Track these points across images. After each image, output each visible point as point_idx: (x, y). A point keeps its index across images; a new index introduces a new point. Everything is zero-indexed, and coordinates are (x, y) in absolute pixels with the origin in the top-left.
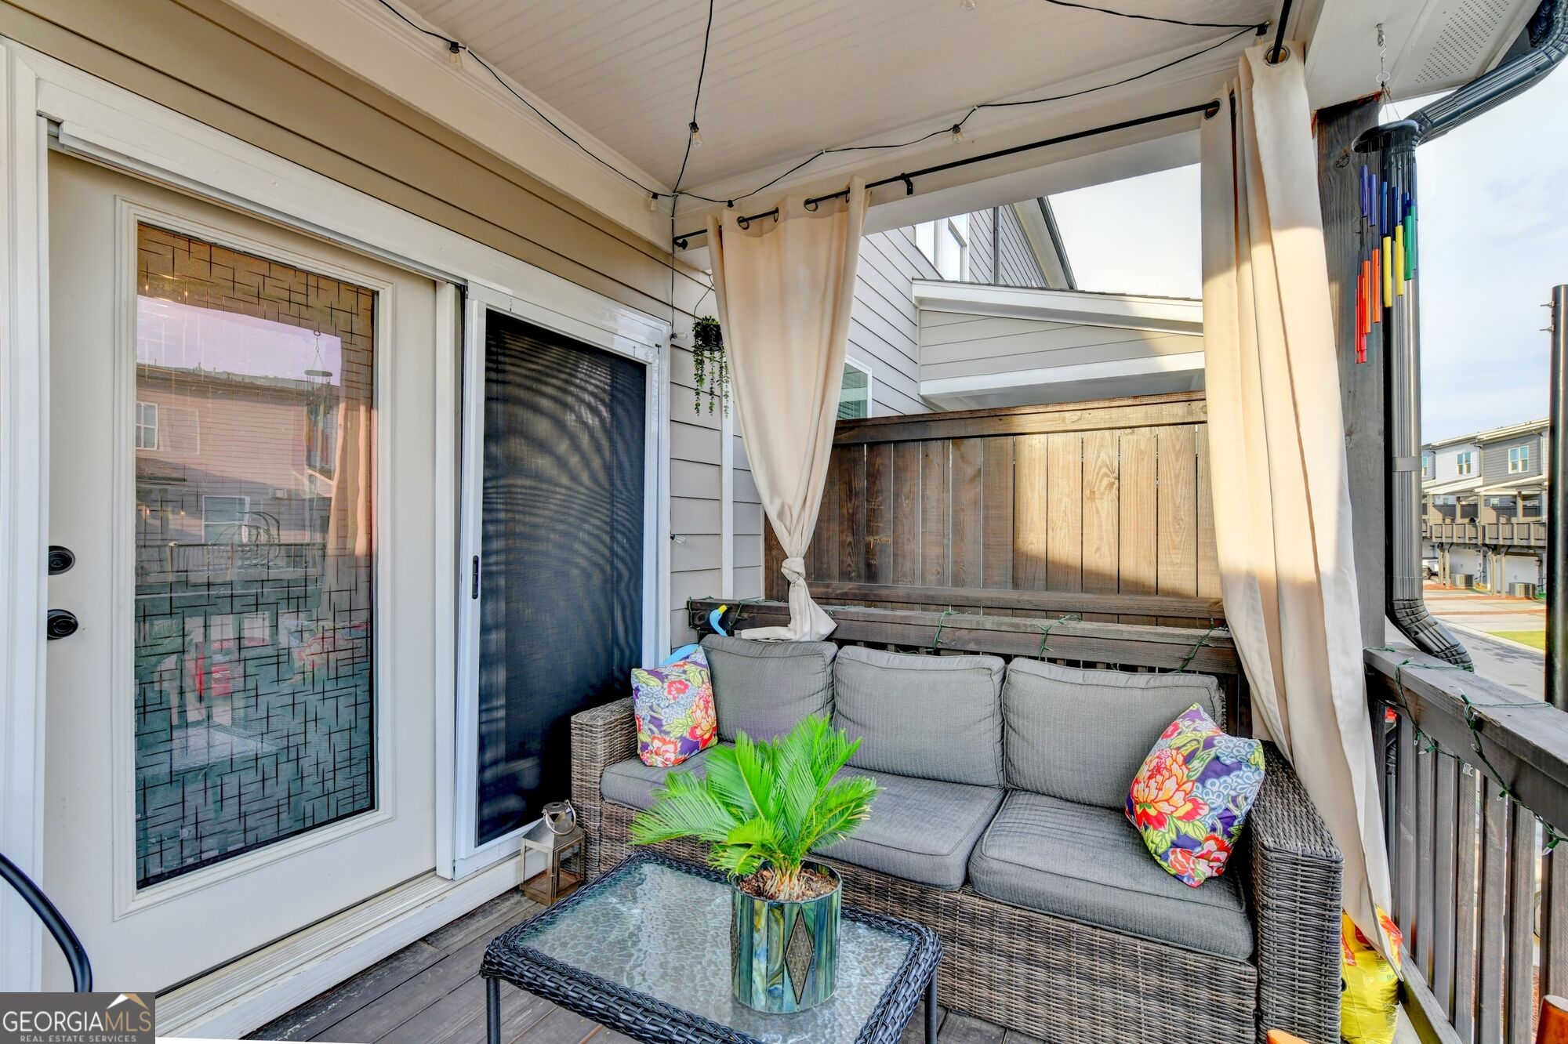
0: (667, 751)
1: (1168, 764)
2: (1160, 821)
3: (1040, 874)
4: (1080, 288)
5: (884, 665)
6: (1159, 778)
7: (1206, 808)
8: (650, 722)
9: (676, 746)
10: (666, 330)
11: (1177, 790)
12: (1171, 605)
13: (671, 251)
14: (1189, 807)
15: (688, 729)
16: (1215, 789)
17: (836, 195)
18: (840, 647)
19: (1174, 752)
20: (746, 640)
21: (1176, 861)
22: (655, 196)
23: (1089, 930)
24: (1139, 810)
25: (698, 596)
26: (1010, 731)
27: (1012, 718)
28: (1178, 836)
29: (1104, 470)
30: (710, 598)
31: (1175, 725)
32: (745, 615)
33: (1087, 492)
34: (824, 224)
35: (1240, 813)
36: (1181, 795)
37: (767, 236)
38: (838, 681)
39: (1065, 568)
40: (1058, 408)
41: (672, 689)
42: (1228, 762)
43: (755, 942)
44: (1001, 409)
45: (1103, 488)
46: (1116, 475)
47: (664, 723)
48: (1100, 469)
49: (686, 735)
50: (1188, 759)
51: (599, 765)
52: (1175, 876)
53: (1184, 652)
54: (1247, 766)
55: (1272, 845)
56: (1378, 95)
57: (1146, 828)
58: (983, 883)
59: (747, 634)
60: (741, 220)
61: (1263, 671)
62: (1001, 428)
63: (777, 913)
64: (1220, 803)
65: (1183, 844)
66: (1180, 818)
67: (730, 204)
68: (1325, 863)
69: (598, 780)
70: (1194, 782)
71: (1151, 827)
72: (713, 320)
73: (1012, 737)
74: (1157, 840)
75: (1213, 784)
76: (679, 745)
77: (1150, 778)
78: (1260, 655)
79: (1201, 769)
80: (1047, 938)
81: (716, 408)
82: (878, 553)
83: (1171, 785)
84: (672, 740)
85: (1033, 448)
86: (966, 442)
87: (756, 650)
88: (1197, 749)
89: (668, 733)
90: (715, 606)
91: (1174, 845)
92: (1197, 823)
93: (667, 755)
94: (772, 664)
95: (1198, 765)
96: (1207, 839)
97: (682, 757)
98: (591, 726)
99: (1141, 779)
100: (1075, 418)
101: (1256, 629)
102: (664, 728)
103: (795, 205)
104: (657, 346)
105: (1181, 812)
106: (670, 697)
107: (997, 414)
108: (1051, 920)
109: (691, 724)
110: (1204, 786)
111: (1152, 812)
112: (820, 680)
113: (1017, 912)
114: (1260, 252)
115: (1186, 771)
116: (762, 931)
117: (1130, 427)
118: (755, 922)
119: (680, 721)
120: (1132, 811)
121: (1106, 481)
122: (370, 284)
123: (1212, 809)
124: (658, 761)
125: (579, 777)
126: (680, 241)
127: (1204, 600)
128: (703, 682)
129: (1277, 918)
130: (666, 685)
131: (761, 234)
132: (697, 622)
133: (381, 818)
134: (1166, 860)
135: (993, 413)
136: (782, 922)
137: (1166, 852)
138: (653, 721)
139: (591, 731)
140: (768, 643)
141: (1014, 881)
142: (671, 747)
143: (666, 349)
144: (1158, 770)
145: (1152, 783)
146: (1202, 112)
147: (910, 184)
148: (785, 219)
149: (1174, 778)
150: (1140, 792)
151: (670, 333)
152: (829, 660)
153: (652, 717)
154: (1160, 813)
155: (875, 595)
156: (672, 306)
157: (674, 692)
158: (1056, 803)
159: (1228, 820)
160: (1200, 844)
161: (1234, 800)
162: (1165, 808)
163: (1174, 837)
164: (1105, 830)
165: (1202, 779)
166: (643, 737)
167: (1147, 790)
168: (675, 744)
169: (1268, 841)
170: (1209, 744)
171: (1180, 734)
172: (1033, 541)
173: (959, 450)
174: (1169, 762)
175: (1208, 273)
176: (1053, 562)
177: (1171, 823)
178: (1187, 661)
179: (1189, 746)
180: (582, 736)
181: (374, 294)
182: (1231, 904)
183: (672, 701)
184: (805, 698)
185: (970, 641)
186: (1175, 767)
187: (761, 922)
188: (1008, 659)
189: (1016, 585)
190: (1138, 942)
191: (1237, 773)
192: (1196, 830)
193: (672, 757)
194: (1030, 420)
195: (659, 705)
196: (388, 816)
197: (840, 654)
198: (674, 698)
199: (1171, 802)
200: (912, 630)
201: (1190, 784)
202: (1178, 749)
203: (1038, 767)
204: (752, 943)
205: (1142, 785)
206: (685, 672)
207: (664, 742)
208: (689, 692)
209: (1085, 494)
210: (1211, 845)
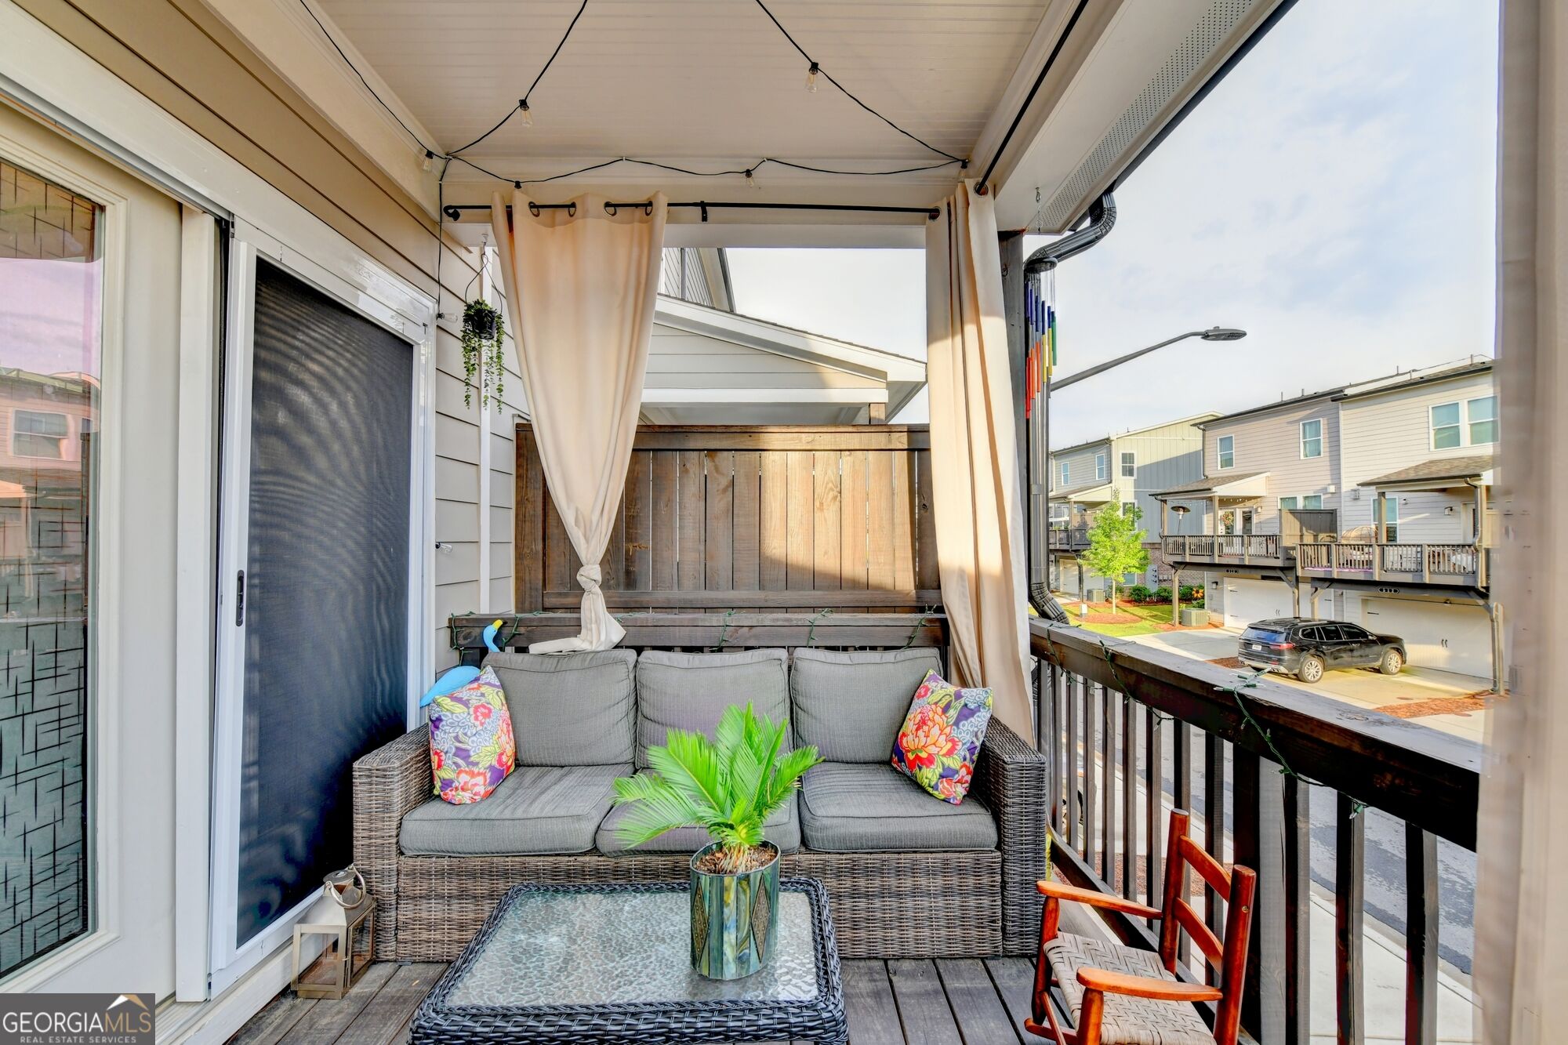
0: (476, 785)
1: (931, 716)
2: (930, 760)
3: (861, 820)
4: (738, 312)
5: (686, 666)
6: (925, 728)
7: (960, 744)
8: (455, 755)
9: (485, 777)
10: (431, 306)
11: (941, 734)
12: (878, 598)
13: (438, 218)
14: (949, 745)
15: (496, 757)
16: (965, 728)
17: (636, 205)
18: (639, 655)
19: (933, 707)
20: (535, 655)
21: (944, 789)
22: (430, 155)
23: (896, 856)
24: (911, 756)
25: (460, 611)
26: (800, 711)
27: (801, 700)
28: (944, 769)
29: (830, 485)
30: (471, 613)
31: (924, 687)
32: (522, 630)
33: (817, 504)
34: (623, 231)
35: (978, 744)
36: (943, 737)
37: (559, 229)
38: (642, 685)
39: (801, 570)
40: (797, 430)
41: (478, 714)
42: (972, 707)
43: (725, 917)
44: (751, 427)
45: (829, 500)
46: (838, 489)
47: (472, 753)
48: (827, 483)
49: (495, 763)
50: (946, 709)
51: (395, 815)
52: (944, 800)
53: (908, 632)
54: (984, 708)
55: (1009, 760)
56: (1024, 230)
57: (920, 769)
58: (817, 840)
59: (534, 648)
60: (532, 206)
61: (969, 640)
62: (750, 443)
63: (744, 883)
64: (968, 738)
65: (947, 775)
66: (944, 755)
67: (518, 185)
68: (1039, 765)
69: (394, 833)
70: (951, 726)
71: (924, 767)
72: (486, 305)
73: (802, 715)
74: (929, 776)
75: (964, 725)
76: (488, 775)
77: (917, 730)
78: (968, 628)
79: (955, 716)
80: (868, 872)
81: (473, 400)
82: (637, 561)
83: (935, 731)
84: (481, 771)
85: (772, 462)
86: (719, 454)
87: (550, 664)
88: (951, 701)
89: (476, 764)
90: (487, 621)
91: (942, 777)
92: (955, 756)
93: (476, 789)
94: (571, 678)
95: (953, 713)
96: (962, 767)
97: (490, 788)
98: (384, 770)
99: (909, 732)
100: (810, 439)
101: (966, 609)
102: (472, 759)
103: (595, 205)
104: (425, 325)
105: (944, 751)
106: (477, 723)
107: (747, 431)
108: (869, 856)
109: (498, 751)
110: (958, 728)
111: (924, 755)
112: (625, 688)
113: (844, 857)
114: (970, 329)
115: (945, 719)
116: (732, 905)
117: (849, 450)
118: (725, 898)
119: (488, 749)
120: (901, 759)
121: (831, 495)
122: (97, 195)
123: (964, 744)
124: (465, 797)
125: (366, 834)
126: (451, 211)
127: (899, 593)
128: (502, 704)
129: (1011, 812)
130: (472, 710)
131: (553, 225)
132: (461, 642)
133: (104, 940)
134: (937, 790)
135: (744, 430)
136: (748, 891)
137: (937, 783)
138: (460, 753)
139: (385, 776)
140: (560, 655)
141: (843, 830)
142: (480, 780)
143: (432, 330)
144: (923, 722)
145: (920, 733)
146: (928, 214)
147: (704, 212)
148: (584, 217)
149: (937, 726)
150: (908, 742)
151: (436, 312)
152: (631, 666)
153: (458, 749)
154: (930, 755)
155: (636, 602)
156: (439, 283)
157: (480, 718)
158: (842, 766)
159: (971, 750)
160: (957, 772)
161: (976, 736)
162: (932, 750)
163: (941, 770)
164: (883, 779)
165: (957, 723)
166: (442, 774)
167: (917, 740)
168: (484, 774)
169: (1007, 759)
170: (958, 696)
171: (932, 692)
172: (775, 546)
173: (714, 461)
174: (931, 715)
175: (932, 337)
176: (792, 565)
177: (938, 760)
178: (911, 638)
179: (944, 699)
180: (371, 784)
181: (97, 208)
182: (983, 811)
183: (480, 728)
184: (605, 709)
185: (750, 638)
186: (937, 718)
187: (730, 897)
188: (790, 649)
189: (761, 587)
190: (929, 855)
191: (978, 714)
192: (954, 762)
193: (481, 789)
194: (774, 439)
195: (466, 734)
196: (113, 936)
197: (640, 659)
198: (482, 724)
199: (937, 744)
200: (699, 631)
201: (949, 728)
202: (936, 703)
203: (825, 739)
204: (722, 919)
205: (910, 738)
206: (483, 695)
207: (473, 775)
208: (494, 716)
209: (814, 504)
210: (963, 771)
